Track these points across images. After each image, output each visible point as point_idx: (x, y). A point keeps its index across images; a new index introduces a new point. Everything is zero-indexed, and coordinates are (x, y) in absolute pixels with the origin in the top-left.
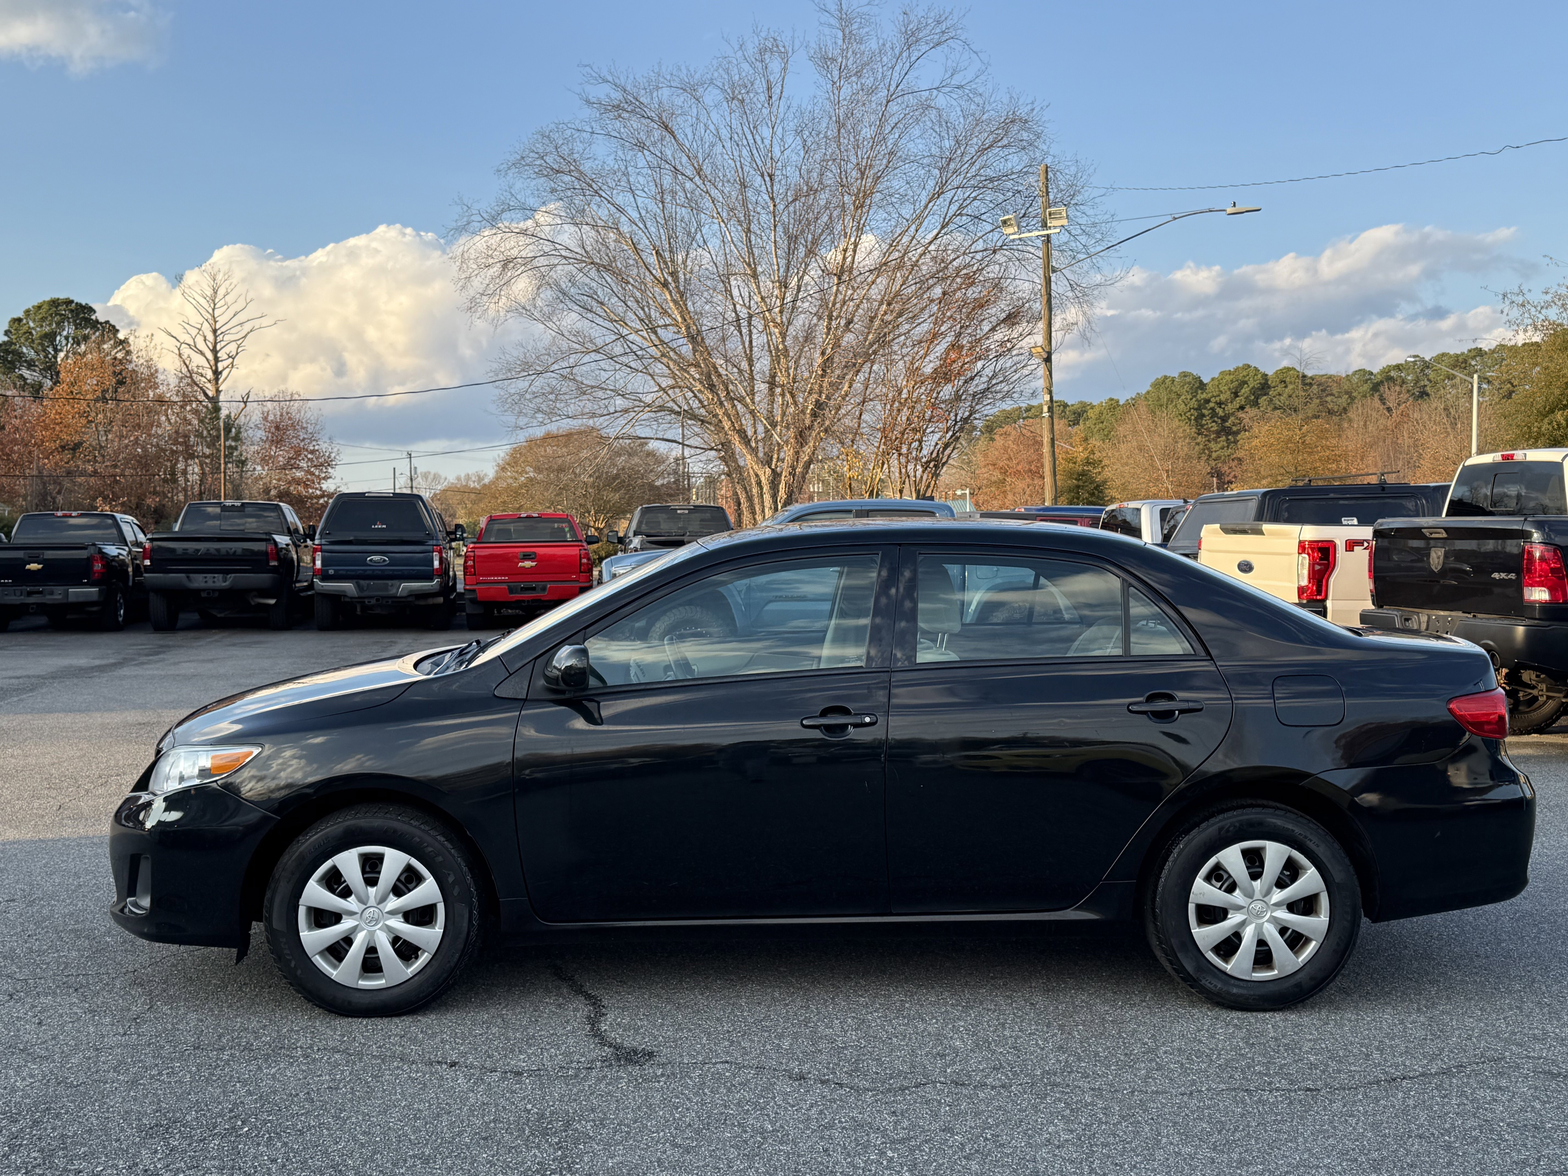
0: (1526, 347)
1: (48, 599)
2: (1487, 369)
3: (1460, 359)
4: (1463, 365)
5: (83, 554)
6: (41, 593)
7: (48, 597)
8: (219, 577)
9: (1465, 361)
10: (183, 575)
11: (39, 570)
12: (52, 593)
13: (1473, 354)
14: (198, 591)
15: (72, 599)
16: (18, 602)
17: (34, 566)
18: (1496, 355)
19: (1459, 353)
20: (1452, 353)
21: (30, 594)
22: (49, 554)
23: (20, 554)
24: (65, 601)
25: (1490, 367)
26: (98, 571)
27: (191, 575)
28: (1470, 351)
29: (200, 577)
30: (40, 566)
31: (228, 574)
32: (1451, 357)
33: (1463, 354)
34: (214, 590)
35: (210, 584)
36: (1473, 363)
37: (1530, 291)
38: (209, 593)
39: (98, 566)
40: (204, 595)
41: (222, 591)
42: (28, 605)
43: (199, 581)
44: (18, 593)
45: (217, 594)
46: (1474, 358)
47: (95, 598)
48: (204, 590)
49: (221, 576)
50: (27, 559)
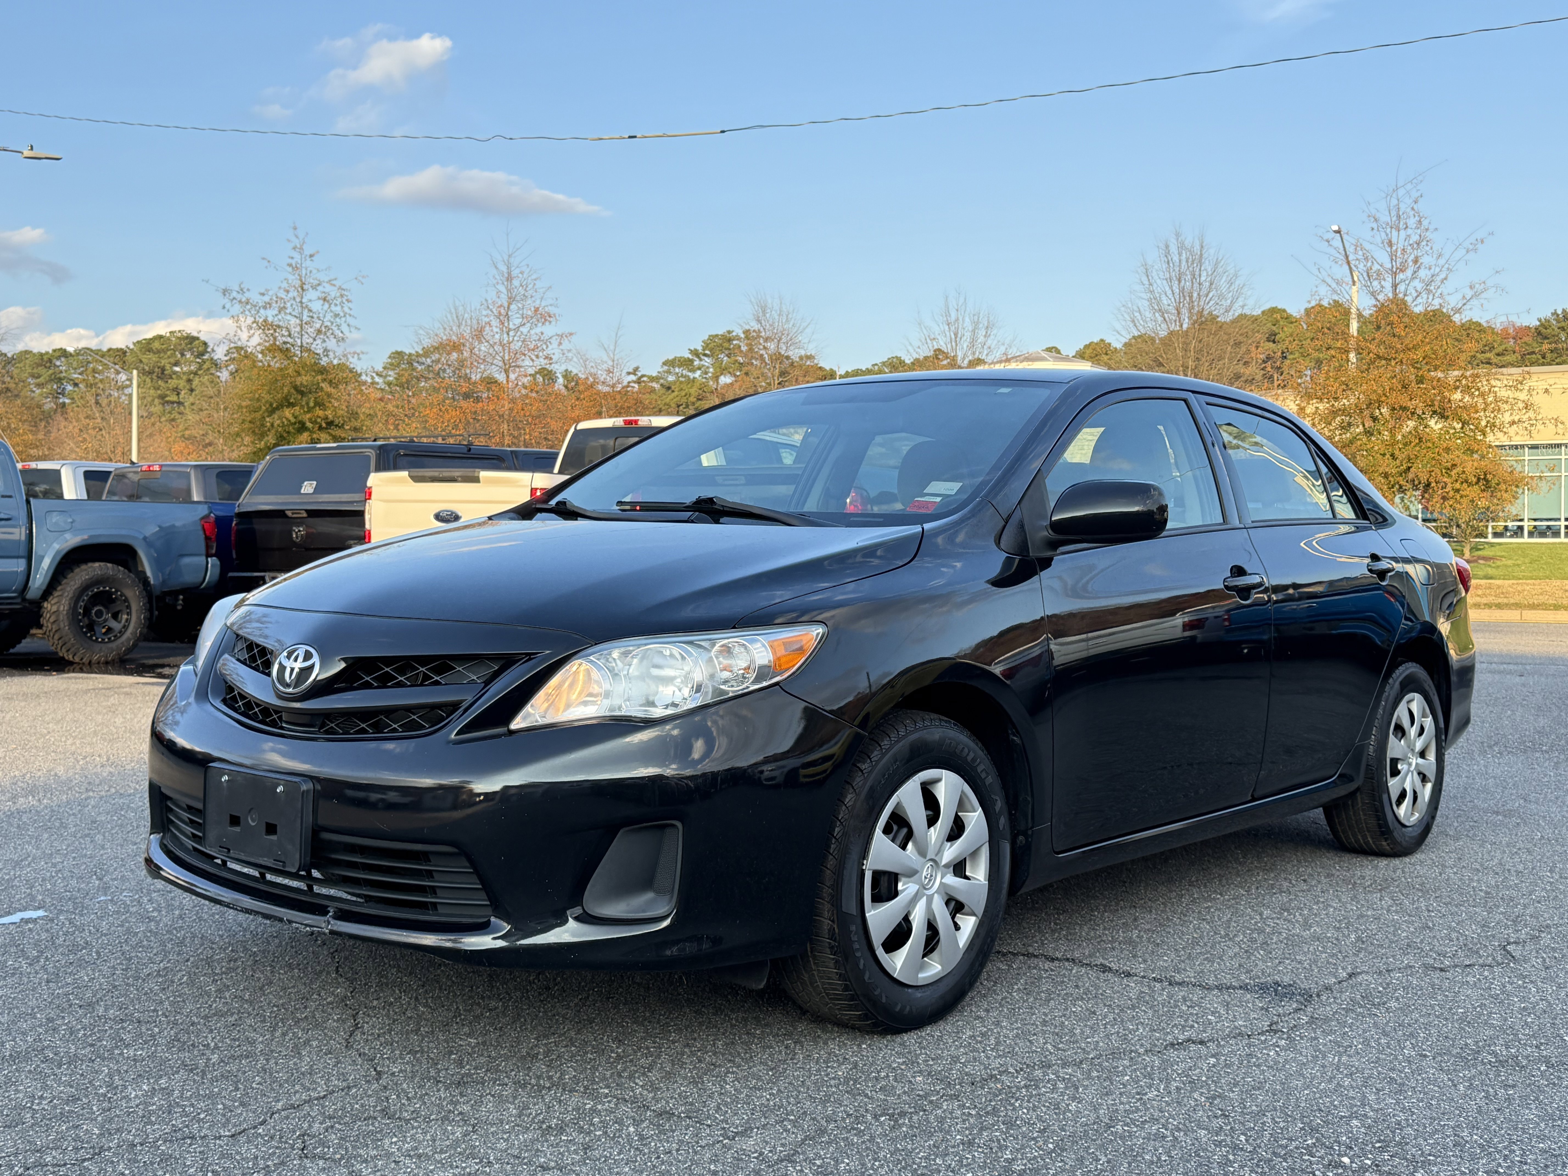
0: (111, 352)
2: (72, 371)
3: (45, 358)
4: (48, 365)
9: (50, 361)
13: (57, 354)
18: (81, 358)
19: (43, 352)
20: (35, 351)
25: (75, 369)
28: (54, 351)
32: (34, 355)
33: (47, 353)
36: (58, 363)
37: (248, 290)
46: (58, 358)
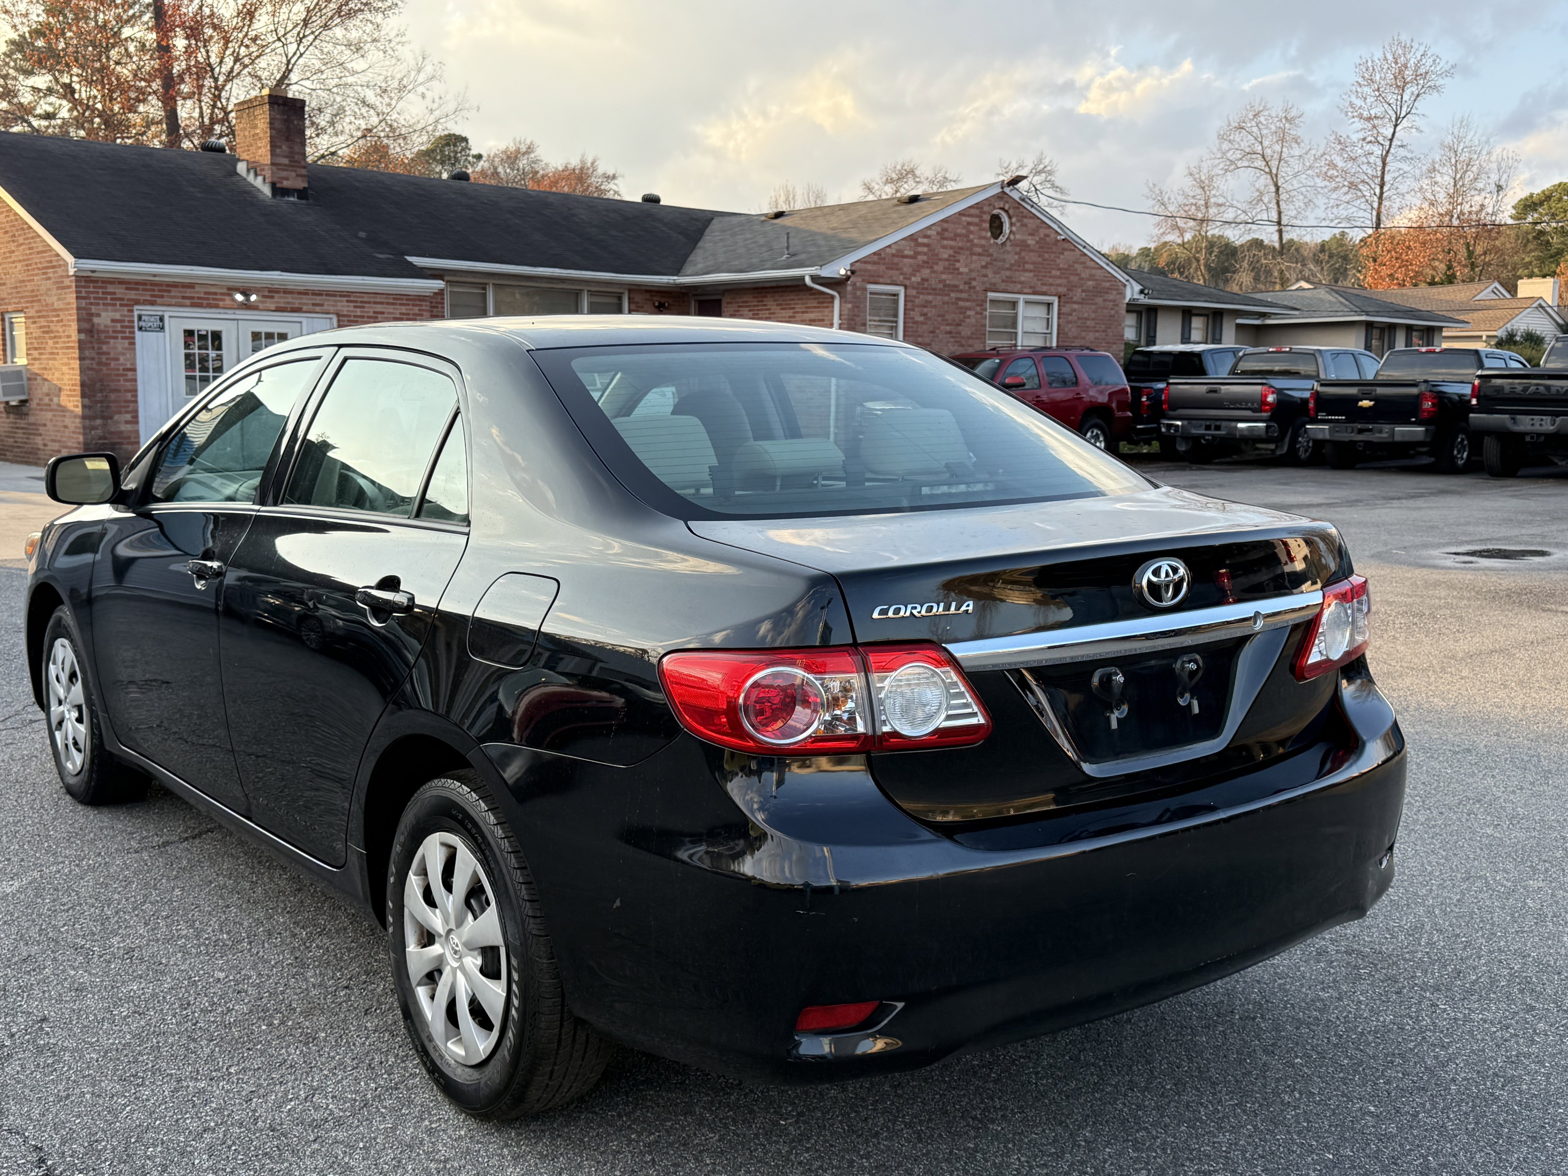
1: (1375, 437)
5: (1414, 391)
6: (1370, 430)
7: (1378, 435)
8: (1548, 419)
10: (1507, 416)
11: (1370, 408)
12: (1381, 431)
14: (1523, 435)
15: (1398, 438)
16: (1347, 439)
17: (1366, 403)
21: (1360, 431)
22: (1380, 391)
23: (1353, 391)
24: (1390, 440)
26: (1427, 410)
27: (1518, 417)
29: (1527, 419)
30: (1372, 403)
31: (1557, 416)
34: (1539, 435)
35: (1537, 428)
38: (1532, 438)
39: (1428, 405)
40: (1528, 439)
41: (1548, 436)
42: (1356, 442)
43: (1528, 424)
44: (1349, 430)
45: (1542, 439)
47: (1421, 438)
48: (1527, 434)
49: (1549, 418)
50: (1360, 395)
